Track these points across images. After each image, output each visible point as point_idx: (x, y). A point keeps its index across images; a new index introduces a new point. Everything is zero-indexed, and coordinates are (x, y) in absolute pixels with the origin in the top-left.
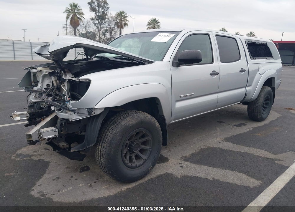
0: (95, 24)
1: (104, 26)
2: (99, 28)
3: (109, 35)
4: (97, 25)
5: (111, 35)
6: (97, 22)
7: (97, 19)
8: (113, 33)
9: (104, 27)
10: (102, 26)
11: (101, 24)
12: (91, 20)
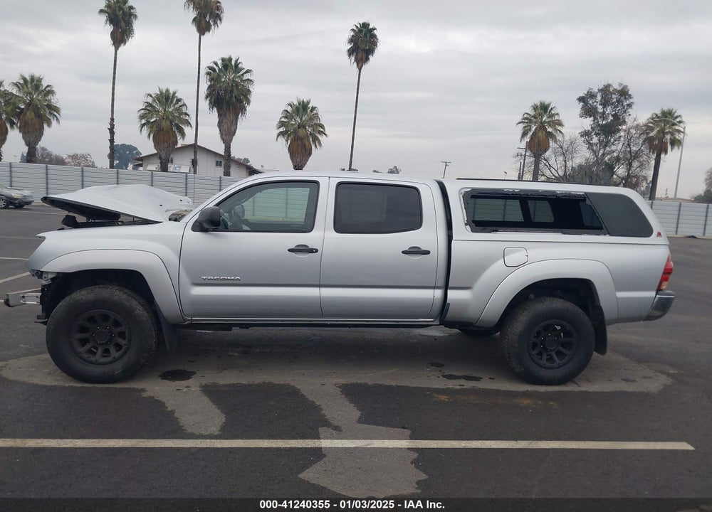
0: (590, 145)
1: (613, 148)
2: (600, 154)
3: (624, 170)
4: (595, 148)
5: (629, 170)
6: (595, 140)
7: (596, 135)
8: (635, 164)
9: (614, 152)
10: (608, 149)
11: (605, 144)
12: (582, 136)
